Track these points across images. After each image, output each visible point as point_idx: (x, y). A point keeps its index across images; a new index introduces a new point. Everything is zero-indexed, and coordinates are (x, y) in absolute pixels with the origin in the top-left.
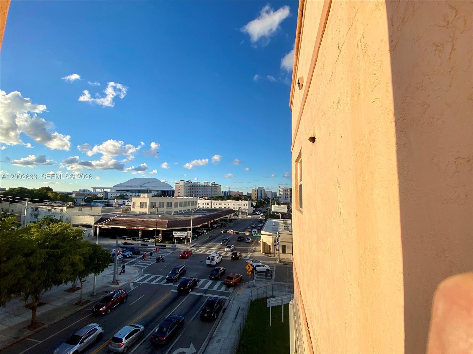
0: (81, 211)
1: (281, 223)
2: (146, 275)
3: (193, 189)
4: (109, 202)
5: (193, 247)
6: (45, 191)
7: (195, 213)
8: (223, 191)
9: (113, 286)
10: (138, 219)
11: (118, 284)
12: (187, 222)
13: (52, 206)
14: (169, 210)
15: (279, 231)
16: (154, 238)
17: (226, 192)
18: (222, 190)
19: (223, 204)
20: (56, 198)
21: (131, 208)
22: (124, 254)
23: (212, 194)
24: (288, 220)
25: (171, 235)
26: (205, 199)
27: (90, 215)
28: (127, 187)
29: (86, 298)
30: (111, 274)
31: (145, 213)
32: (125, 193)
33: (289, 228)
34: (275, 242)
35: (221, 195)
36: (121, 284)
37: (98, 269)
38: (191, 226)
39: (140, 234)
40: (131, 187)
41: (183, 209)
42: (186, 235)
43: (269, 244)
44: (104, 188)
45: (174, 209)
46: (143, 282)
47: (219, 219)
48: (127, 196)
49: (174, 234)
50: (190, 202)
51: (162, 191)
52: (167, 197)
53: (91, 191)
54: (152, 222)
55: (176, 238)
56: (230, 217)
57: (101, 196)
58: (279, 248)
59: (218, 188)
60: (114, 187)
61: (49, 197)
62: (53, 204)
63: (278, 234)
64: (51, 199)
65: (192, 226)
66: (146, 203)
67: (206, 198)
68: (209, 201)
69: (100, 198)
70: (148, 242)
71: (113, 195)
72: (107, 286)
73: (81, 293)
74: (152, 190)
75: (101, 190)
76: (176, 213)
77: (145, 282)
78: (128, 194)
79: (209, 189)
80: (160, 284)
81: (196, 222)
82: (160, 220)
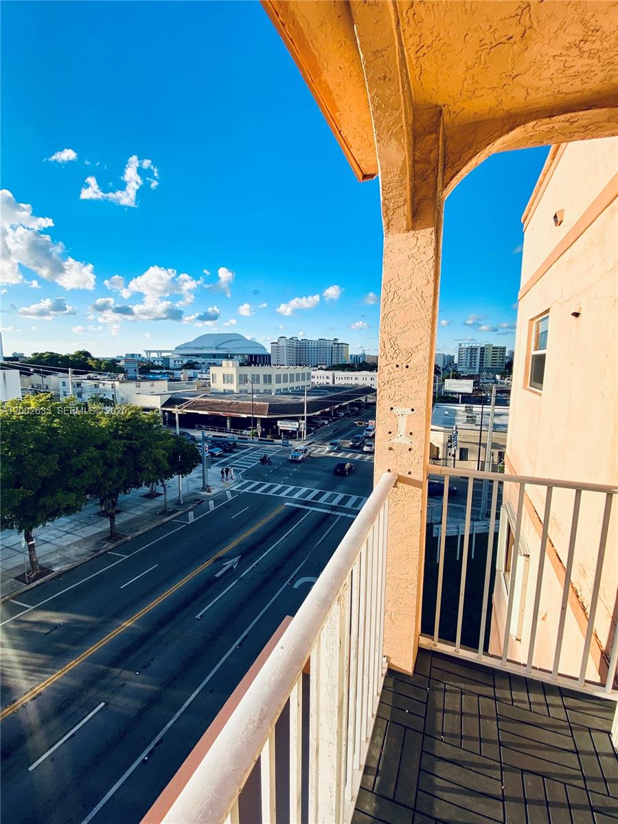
0: (139, 387)
1: (460, 411)
2: (246, 481)
3: (301, 352)
4: (173, 374)
5: (310, 444)
6: (83, 357)
7: (310, 393)
8: (351, 355)
9: (203, 493)
10: (224, 401)
11: (209, 491)
12: (298, 408)
13: (98, 379)
14: (268, 387)
15: (457, 423)
16: (250, 430)
17: (357, 356)
18: (350, 353)
19: (354, 378)
20: (100, 368)
21: (209, 383)
22: (211, 450)
23: (333, 360)
24: (474, 406)
25: (275, 426)
26: (322, 369)
27: (153, 394)
28: (195, 348)
29: (171, 507)
30: (199, 477)
31: (232, 392)
32: (194, 360)
33: (475, 420)
34: (450, 441)
35: (349, 361)
36: (213, 492)
37: (184, 470)
38: (304, 413)
39: (228, 423)
40: (202, 349)
41: (288, 385)
42: (297, 427)
43: (436, 445)
44: (161, 352)
45: (275, 386)
46: (244, 491)
47: (348, 402)
48: (198, 363)
49: (278, 425)
50: (299, 374)
51: (251, 356)
52: (260, 365)
53: (143, 356)
54: (246, 406)
55: (282, 431)
56: (366, 400)
57: (160, 364)
58: (455, 453)
59: (344, 349)
60: (176, 348)
61: (91, 366)
62: (99, 377)
63: (454, 429)
64: (94, 370)
65: (307, 413)
66: (232, 376)
67: (324, 367)
68: (330, 373)
69: (158, 367)
70: (242, 434)
71: (177, 363)
72: (195, 494)
73: (165, 500)
74: (235, 355)
75: (158, 355)
76: (279, 392)
77: (246, 490)
78: (200, 360)
79: (328, 352)
80: (268, 494)
81: (312, 406)
82: (257, 403)
